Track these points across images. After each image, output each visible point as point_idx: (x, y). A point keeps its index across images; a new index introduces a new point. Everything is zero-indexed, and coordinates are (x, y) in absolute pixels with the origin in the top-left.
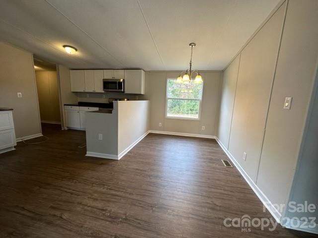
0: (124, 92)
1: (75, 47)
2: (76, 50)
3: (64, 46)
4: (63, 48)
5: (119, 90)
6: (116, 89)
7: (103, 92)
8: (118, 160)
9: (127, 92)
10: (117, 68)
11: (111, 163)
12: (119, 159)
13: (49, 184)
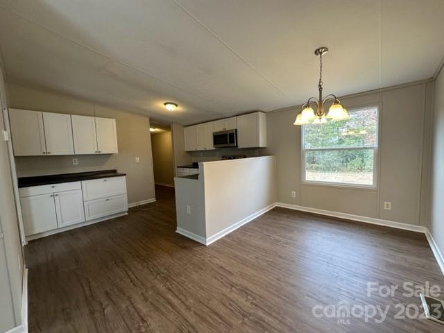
0: (237, 146)
1: (173, 102)
2: (176, 105)
3: (165, 104)
4: (164, 106)
5: (232, 145)
6: (227, 143)
7: (214, 149)
8: (205, 246)
9: (241, 145)
10: (227, 116)
11: (194, 248)
12: (207, 244)
13: (123, 262)
